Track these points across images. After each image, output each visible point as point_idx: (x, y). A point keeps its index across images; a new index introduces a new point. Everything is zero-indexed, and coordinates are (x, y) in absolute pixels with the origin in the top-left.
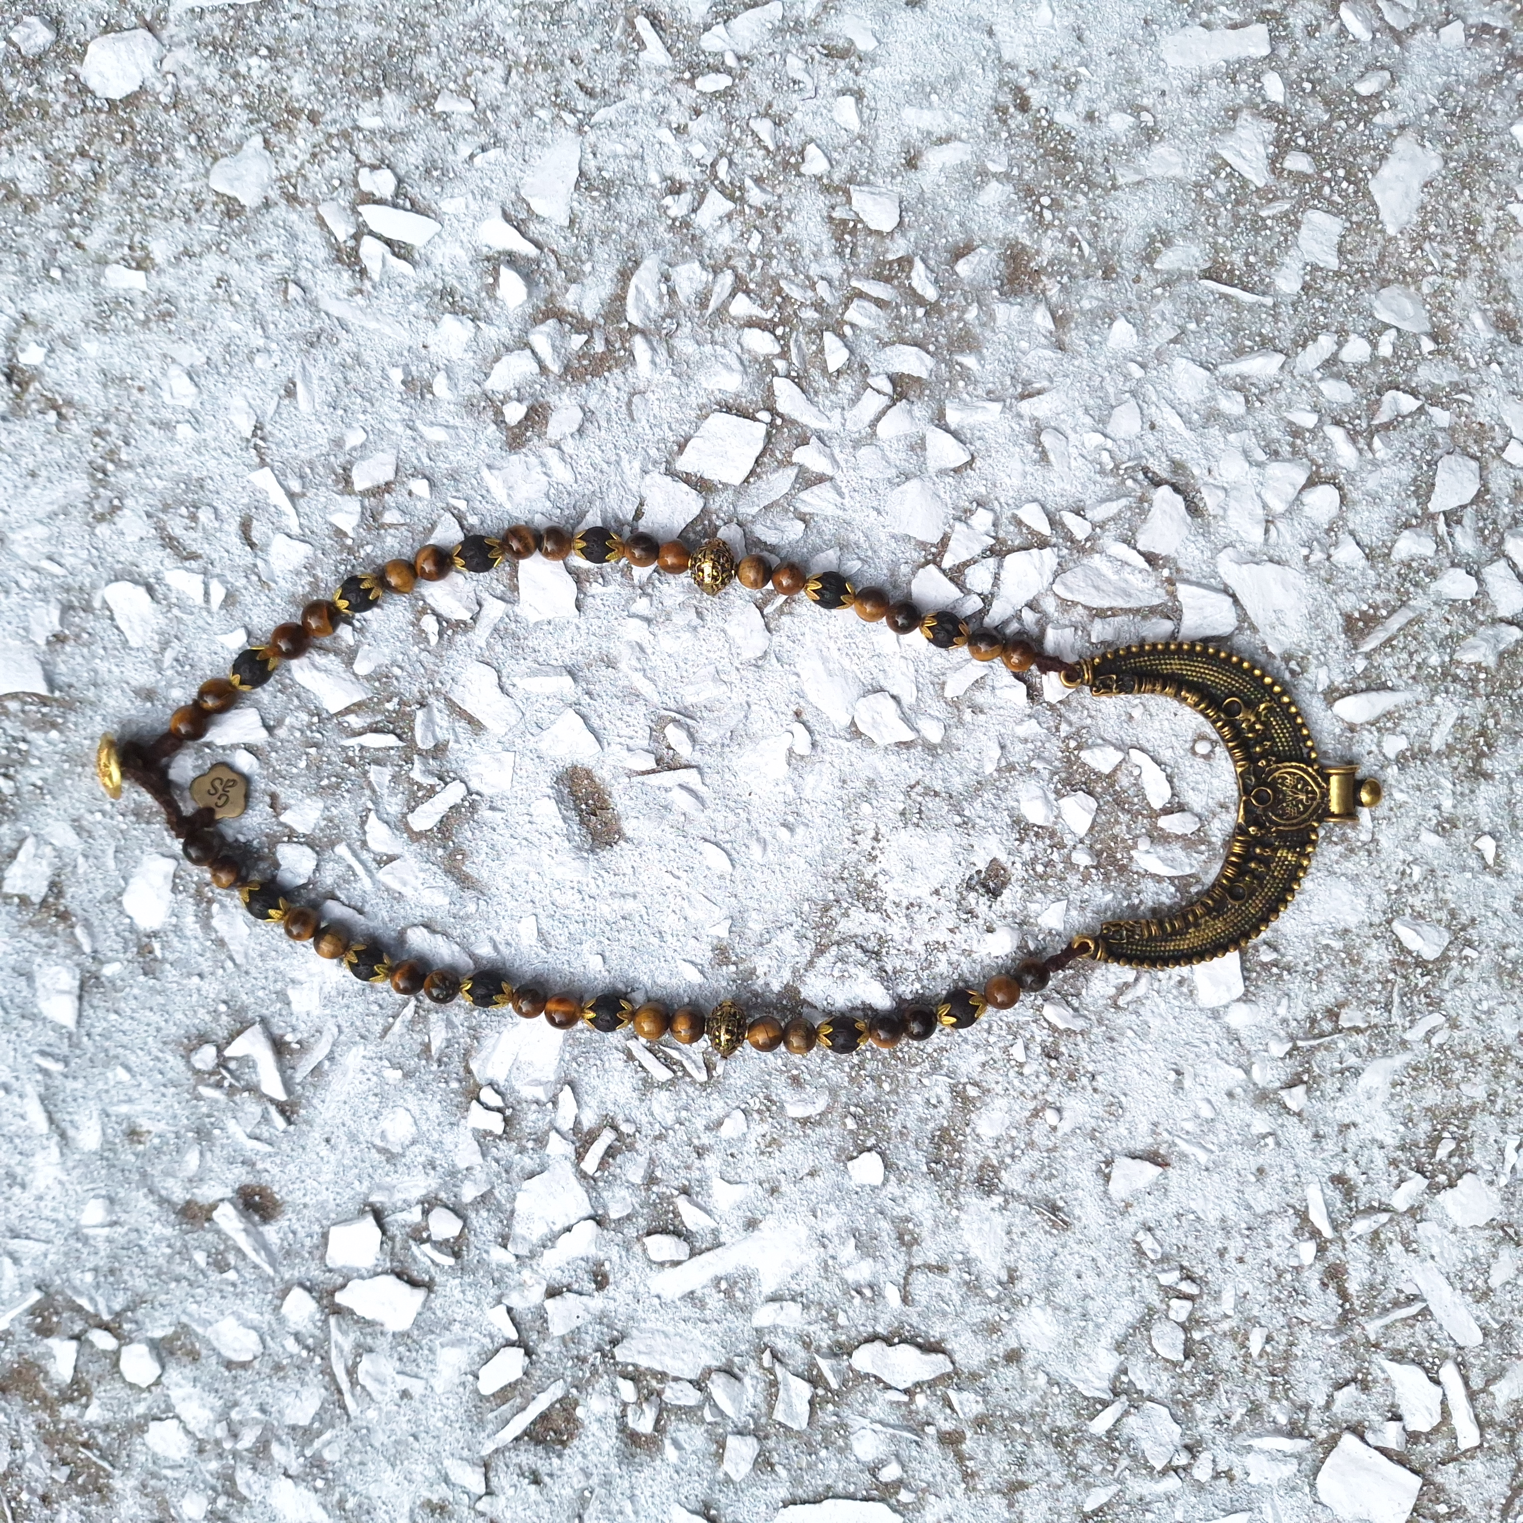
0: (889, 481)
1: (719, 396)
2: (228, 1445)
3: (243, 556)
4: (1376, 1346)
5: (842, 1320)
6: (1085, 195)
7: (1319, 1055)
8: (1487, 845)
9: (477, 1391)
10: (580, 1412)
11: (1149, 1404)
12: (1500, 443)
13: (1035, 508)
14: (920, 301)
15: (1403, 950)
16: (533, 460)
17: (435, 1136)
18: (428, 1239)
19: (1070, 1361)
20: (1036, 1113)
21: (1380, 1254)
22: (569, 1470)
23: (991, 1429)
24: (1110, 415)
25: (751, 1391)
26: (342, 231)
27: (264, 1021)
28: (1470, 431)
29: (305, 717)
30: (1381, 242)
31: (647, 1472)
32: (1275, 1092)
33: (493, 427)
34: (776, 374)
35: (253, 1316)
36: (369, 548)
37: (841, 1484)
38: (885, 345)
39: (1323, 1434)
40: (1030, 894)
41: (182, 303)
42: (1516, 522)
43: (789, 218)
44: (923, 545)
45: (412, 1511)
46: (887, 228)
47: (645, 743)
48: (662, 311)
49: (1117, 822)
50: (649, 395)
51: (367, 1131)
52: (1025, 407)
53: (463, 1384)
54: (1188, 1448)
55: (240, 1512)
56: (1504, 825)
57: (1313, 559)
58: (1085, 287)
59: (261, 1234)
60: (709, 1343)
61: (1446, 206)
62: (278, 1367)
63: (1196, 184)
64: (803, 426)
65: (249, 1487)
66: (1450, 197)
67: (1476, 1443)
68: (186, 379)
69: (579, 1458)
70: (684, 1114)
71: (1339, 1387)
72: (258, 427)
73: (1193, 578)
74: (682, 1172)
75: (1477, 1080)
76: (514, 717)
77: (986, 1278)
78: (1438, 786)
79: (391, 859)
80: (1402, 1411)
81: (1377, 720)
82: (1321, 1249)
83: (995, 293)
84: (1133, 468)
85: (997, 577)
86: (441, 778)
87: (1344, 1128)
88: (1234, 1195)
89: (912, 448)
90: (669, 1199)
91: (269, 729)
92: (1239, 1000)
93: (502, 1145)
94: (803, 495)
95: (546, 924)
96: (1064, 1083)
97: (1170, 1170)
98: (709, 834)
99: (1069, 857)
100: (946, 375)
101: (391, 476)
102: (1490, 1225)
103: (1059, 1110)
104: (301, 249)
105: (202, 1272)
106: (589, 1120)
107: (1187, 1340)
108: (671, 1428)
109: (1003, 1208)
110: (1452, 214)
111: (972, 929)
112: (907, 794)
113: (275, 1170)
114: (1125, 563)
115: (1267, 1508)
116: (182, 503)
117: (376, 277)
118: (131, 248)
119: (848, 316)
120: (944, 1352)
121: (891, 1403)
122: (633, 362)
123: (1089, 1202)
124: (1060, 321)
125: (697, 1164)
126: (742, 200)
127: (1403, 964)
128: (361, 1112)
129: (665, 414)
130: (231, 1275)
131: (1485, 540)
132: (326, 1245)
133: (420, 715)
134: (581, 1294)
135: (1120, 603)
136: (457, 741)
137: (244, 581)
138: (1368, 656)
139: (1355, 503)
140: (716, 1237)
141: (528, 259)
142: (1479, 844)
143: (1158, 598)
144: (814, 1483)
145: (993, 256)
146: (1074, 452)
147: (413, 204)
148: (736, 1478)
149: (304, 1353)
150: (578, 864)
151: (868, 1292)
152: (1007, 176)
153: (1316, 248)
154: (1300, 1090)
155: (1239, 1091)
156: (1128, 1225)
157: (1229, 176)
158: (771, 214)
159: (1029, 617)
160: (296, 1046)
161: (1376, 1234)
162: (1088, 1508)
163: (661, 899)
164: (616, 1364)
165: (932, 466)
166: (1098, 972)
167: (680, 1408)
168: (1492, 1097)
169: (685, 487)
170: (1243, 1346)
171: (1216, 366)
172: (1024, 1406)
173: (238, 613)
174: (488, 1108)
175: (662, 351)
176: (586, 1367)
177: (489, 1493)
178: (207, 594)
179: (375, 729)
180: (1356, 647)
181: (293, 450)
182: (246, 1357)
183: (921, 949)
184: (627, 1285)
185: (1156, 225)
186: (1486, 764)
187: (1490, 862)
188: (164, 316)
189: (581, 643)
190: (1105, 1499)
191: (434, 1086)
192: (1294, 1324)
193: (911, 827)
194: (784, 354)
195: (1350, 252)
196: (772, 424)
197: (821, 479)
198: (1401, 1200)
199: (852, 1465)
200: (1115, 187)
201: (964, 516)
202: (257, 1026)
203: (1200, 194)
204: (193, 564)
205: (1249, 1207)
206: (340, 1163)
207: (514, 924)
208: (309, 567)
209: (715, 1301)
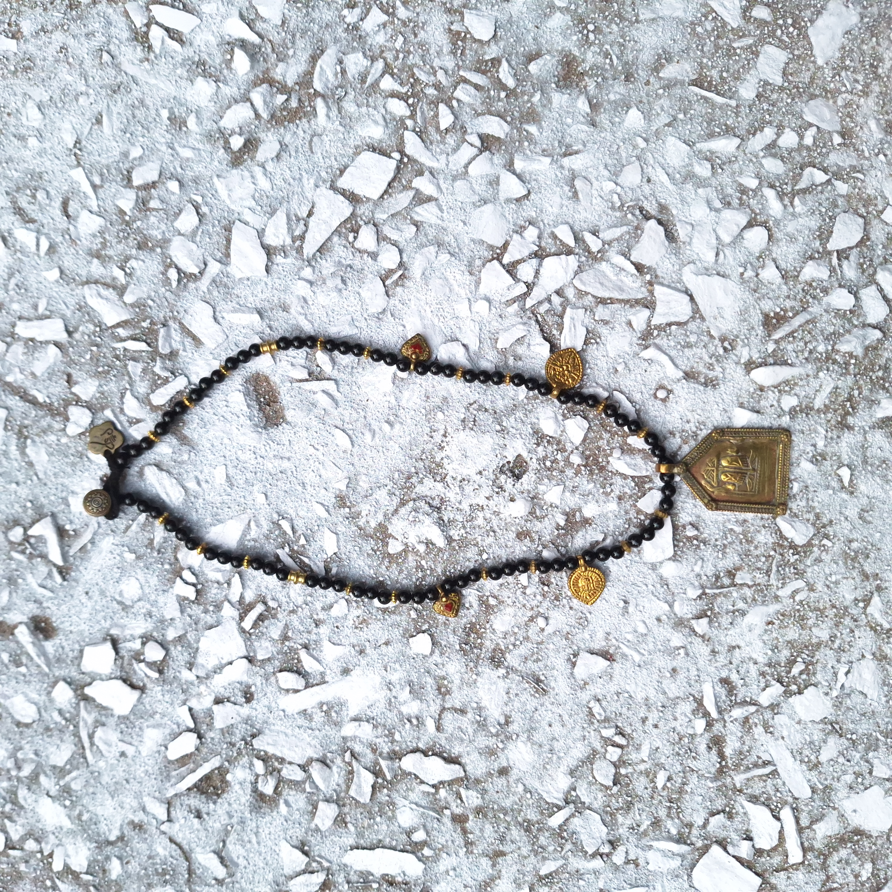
0: (474, 203)
1: (369, 141)
2: (14, 773)
3: (62, 222)
4: (740, 791)
5: (397, 737)
6: (618, 25)
7: (719, 600)
8: (845, 473)
9: (166, 757)
10: (229, 777)
11: (588, 811)
12: (880, 208)
13: (566, 228)
14: (504, 87)
15: (782, 537)
16: (246, 174)
17: (153, 597)
18: (143, 661)
19: (539, 778)
20: (532, 619)
21: (748, 732)
22: (220, 812)
23: (485, 816)
24: (621, 171)
25: (336, 776)
26: (139, 21)
27: (53, 516)
28: (861, 198)
29: (91, 327)
30: (813, 69)
31: (268, 818)
32: (688, 620)
33: (222, 151)
34: (406, 129)
35: (34, 696)
36: (139, 223)
37: (388, 840)
38: (479, 115)
39: (699, 844)
40: (541, 479)
41: (38, 62)
42: (886, 261)
43: (423, 28)
44: (491, 247)
45: (122, 826)
46: (486, 38)
47: (303, 362)
48: (336, 84)
49: (601, 438)
50: (324, 137)
51: (112, 590)
52: (566, 161)
53: (159, 752)
54: (611, 842)
55: (19, 815)
56: (858, 461)
57: (746, 275)
58: (612, 86)
59: (43, 646)
60: (313, 742)
61: (859, 48)
62: (47, 729)
63: (692, 23)
64: (421, 164)
65: (25, 800)
66: (863, 42)
67: (800, 859)
68: (36, 109)
69: (226, 805)
70: (309, 598)
71: (713, 814)
72: (78, 142)
73: (666, 282)
74: (305, 635)
75: (824, 626)
76: (221, 338)
77: (490, 720)
78: (816, 431)
79: (138, 421)
80: (753, 835)
81: (779, 385)
82: (709, 725)
83: (553, 85)
84: (633, 207)
85: (537, 272)
86: (173, 373)
87: (732, 648)
88: (655, 684)
89: (490, 183)
90: (296, 651)
91: (70, 333)
92: (670, 559)
93: (194, 607)
94: (417, 209)
95: (232, 471)
96: (551, 602)
97: (615, 664)
98: (339, 423)
99: (568, 458)
100: (517, 137)
101: (156, 178)
102: (823, 721)
103: (546, 619)
104: (113, 31)
105: (6, 666)
106: (249, 597)
107: (616, 773)
108: (285, 793)
109: (505, 677)
110: (863, 53)
111: (501, 499)
112: (467, 409)
113: (54, 608)
114: (622, 269)
115: (658, 886)
116: (28, 187)
117: (157, 51)
118: (9, 25)
119: (456, 94)
120: (460, 764)
121: (424, 792)
122: (315, 115)
123: (560, 679)
124: (594, 107)
125: (315, 630)
126: (393, 15)
127: (781, 546)
128: (109, 578)
129: (333, 150)
130: (23, 669)
131: (863, 271)
132: (81, 657)
133: (162, 332)
134: (235, 704)
135: (616, 295)
136: (184, 350)
137: (61, 238)
138: (777, 342)
139: (778, 241)
140: (323, 678)
141: (253, 45)
142: (839, 472)
143: (642, 294)
144: (372, 837)
145: (554, 61)
146: (595, 193)
147: (184, 6)
148: (323, 829)
149: (63, 722)
150: (254, 435)
151: (415, 722)
152: (567, 9)
153: (767, 70)
154: (705, 621)
155: (664, 618)
156: (584, 696)
157: (714, 19)
158: (411, 24)
159: (556, 300)
160: (72, 533)
161: (746, 719)
162: (542, 873)
163: (305, 462)
164: (253, 750)
165: (502, 196)
166: (580, 534)
167: (291, 781)
168: (833, 638)
169: (342, 198)
170: (652, 781)
171: (694, 144)
172: (507, 803)
173: (55, 259)
174: (187, 583)
175: (335, 109)
176: (235, 749)
177: (170, 820)
178: (38, 245)
179: (134, 338)
180: (769, 336)
181: (97, 158)
182: (29, 721)
183: (467, 509)
184: (265, 702)
185: (663, 48)
186: (850, 420)
187: (846, 484)
188: (26, 69)
189: (267, 295)
190: (553, 869)
191: (155, 566)
192: (687, 771)
193: (467, 430)
194: (412, 116)
195: (791, 74)
196: (401, 161)
197: (429, 199)
198: (765, 699)
199: (396, 829)
200: (637, 21)
201: (520, 230)
202: (49, 519)
203: (694, 30)
204: (31, 226)
205: (665, 693)
206: (94, 608)
207: (212, 470)
208: (101, 233)
209: (319, 717)
